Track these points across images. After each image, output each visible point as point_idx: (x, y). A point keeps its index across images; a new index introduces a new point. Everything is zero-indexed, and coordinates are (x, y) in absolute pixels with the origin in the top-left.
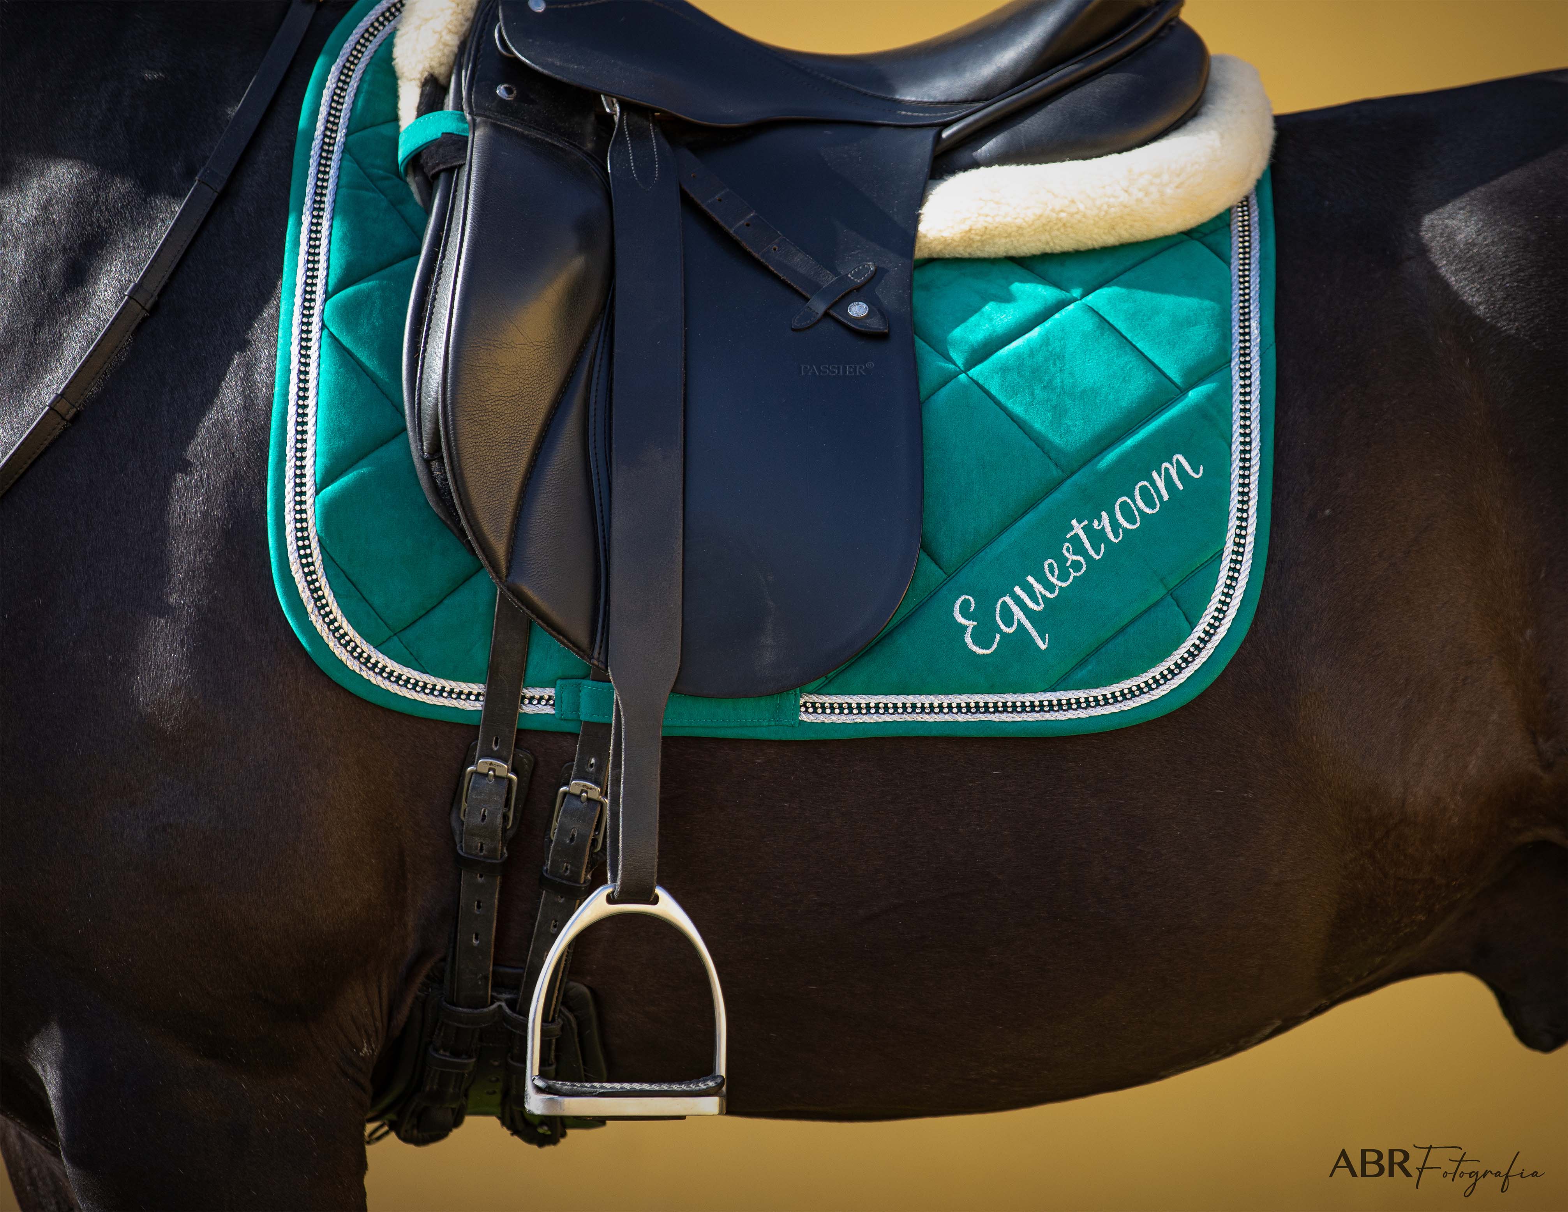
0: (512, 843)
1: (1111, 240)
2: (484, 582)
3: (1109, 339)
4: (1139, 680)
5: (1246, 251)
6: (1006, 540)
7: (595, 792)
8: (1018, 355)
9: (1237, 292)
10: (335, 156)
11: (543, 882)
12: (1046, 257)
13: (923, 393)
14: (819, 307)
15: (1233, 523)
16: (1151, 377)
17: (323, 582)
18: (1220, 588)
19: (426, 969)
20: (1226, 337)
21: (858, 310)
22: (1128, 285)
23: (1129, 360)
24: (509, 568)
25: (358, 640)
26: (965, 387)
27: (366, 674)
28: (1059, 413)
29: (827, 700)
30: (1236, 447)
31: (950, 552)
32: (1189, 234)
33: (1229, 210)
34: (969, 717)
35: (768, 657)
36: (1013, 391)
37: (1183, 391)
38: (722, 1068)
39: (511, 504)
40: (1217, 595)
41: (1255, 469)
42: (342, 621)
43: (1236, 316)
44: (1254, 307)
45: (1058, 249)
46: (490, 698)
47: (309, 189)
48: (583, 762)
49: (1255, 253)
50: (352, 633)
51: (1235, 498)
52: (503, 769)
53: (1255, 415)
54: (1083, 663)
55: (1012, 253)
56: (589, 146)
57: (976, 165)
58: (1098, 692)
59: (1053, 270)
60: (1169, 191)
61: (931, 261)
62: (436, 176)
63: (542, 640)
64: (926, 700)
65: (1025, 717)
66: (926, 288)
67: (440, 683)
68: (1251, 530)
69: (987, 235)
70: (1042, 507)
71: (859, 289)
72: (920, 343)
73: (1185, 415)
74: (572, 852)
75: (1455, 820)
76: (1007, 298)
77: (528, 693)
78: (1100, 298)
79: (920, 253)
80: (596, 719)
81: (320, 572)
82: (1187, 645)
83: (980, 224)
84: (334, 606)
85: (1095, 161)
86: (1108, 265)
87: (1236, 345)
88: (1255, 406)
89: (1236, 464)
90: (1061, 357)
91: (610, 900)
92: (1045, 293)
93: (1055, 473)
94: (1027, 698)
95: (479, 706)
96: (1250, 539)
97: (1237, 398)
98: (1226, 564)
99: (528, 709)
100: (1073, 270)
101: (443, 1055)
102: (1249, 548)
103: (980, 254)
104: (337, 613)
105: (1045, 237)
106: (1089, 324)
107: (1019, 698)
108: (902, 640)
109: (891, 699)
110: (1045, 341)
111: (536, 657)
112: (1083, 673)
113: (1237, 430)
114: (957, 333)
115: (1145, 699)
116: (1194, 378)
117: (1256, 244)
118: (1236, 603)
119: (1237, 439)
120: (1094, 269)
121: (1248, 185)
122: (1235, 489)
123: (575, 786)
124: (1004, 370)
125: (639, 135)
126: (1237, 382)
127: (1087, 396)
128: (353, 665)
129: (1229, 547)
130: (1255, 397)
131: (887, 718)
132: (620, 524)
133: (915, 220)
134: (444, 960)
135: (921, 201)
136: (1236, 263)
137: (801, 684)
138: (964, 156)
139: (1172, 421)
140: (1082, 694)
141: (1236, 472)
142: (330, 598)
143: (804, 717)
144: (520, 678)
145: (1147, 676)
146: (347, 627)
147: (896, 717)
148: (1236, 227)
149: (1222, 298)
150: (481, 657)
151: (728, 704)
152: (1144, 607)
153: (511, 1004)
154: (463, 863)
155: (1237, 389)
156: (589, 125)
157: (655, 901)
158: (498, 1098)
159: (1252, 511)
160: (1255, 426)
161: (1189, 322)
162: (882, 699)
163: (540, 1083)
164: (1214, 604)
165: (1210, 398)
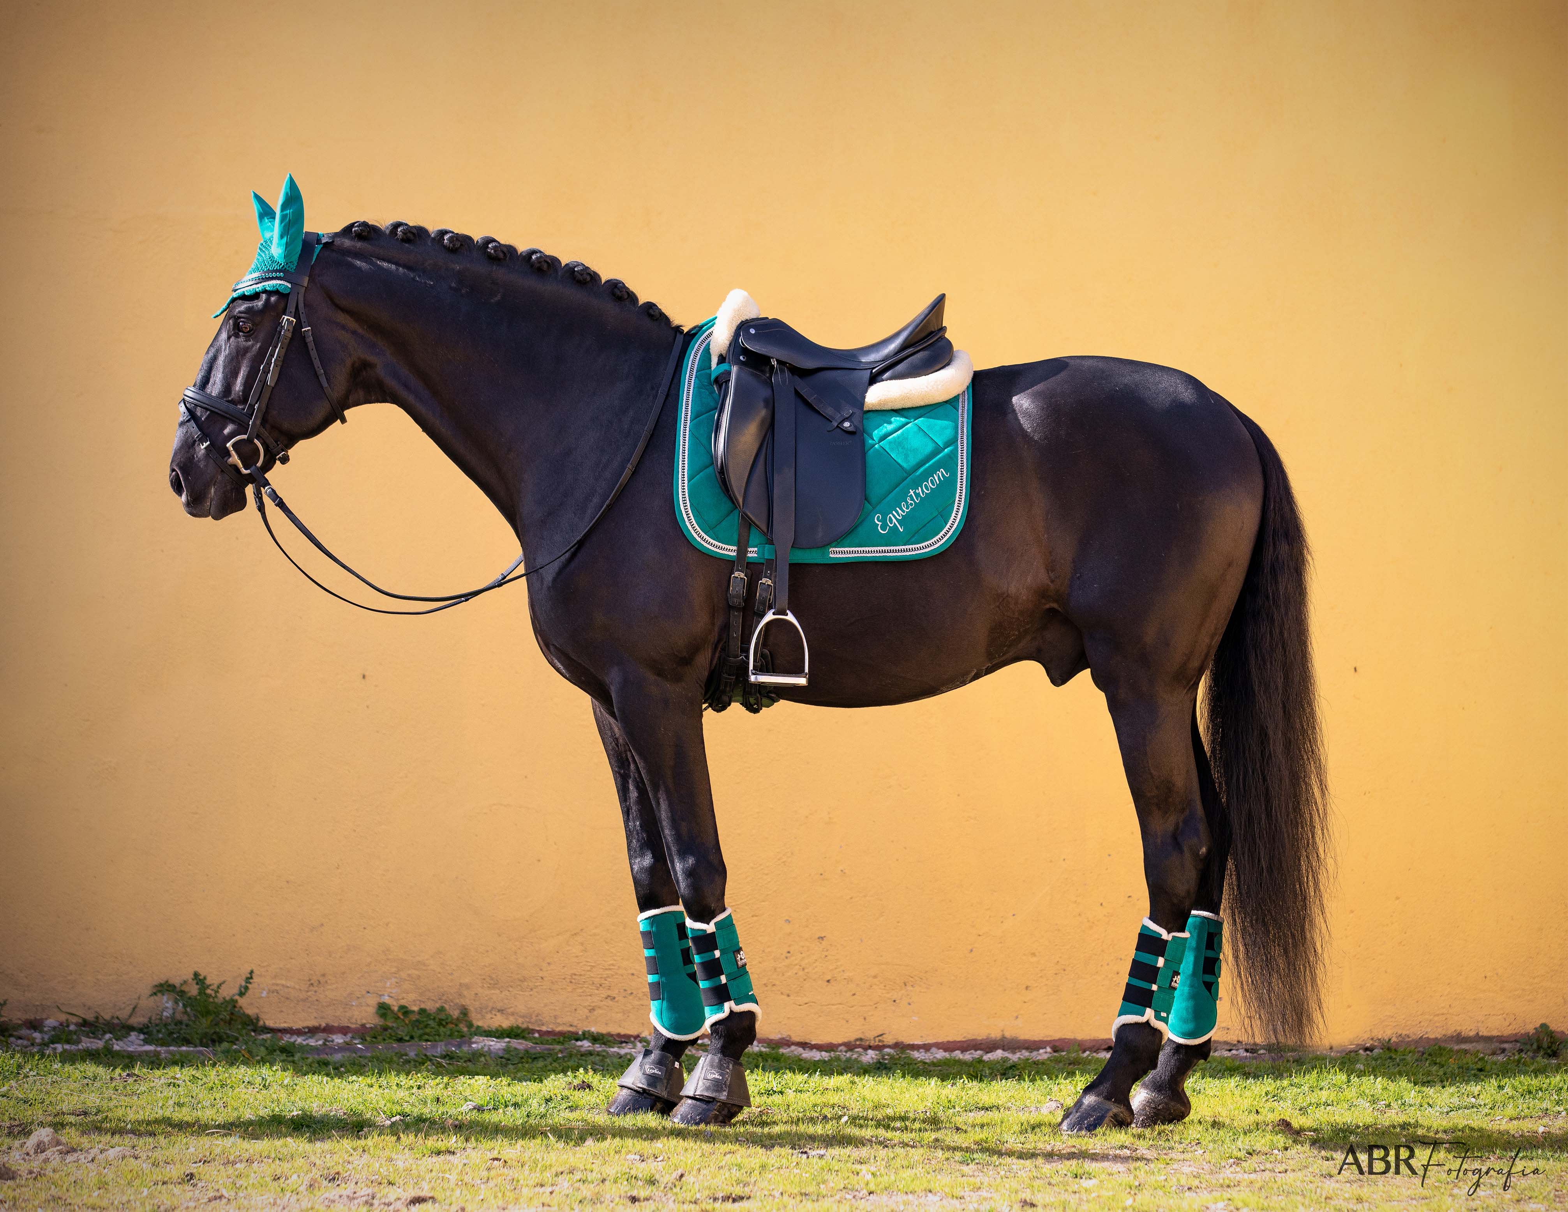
0: (745, 601)
1: (922, 404)
2: (736, 512)
3: (921, 433)
4: (930, 542)
5: (963, 407)
6: (891, 496)
7: (770, 582)
8: (894, 438)
9: (960, 419)
10: (693, 379)
11: (755, 613)
12: (903, 409)
13: (866, 449)
14: (836, 424)
15: (958, 491)
16: (934, 445)
17: (690, 512)
18: (954, 512)
19: (720, 646)
20: (957, 433)
21: (847, 424)
22: (928, 417)
23: (927, 440)
24: (743, 504)
25: (700, 531)
26: (877, 450)
27: (703, 542)
28: (906, 456)
29: (837, 549)
30: (959, 467)
31: (874, 500)
32: (946, 402)
33: (959, 395)
34: (880, 554)
35: (820, 535)
36: (892, 449)
37: (944, 449)
38: (807, 670)
39: (744, 485)
40: (953, 515)
41: (965, 474)
42: (696, 525)
43: (960, 427)
44: (965, 424)
45: (907, 406)
46: (738, 551)
47: (686, 389)
48: (766, 572)
49: (966, 408)
50: (699, 529)
51: (959, 483)
52: (742, 575)
53: (965, 457)
54: (913, 536)
55: (893, 408)
56: (768, 375)
57: (883, 381)
58: (918, 546)
59: (905, 413)
60: (939, 387)
61: (869, 411)
62: (722, 384)
63: (754, 532)
64: (867, 549)
65: (896, 554)
66: (867, 419)
67: (724, 546)
68: (964, 493)
69: (886, 402)
70: (901, 485)
71: (847, 418)
72: (865, 435)
73: (944, 457)
74: (763, 603)
75: (1024, 597)
76: (890, 423)
77: (750, 549)
78: (919, 421)
79: (865, 409)
80: (769, 558)
81: (689, 509)
82: (945, 530)
83: (883, 398)
84: (693, 520)
85: (918, 378)
86: (922, 411)
87: (960, 435)
88: (965, 454)
89: (959, 472)
90: (907, 439)
91: (774, 614)
92: (903, 420)
93: (905, 475)
94: (897, 548)
95: (735, 554)
96: (963, 496)
97: (960, 452)
98: (956, 504)
99: (749, 555)
100: (911, 413)
101: (725, 675)
102: (963, 499)
103: (884, 409)
104: (694, 522)
105: (903, 402)
106: (916, 429)
107: (894, 548)
108: (860, 529)
109: (857, 549)
110: (902, 434)
111: (751, 537)
112: (913, 539)
113: (959, 462)
114: (876, 432)
115: (932, 548)
116: (947, 445)
117: (966, 405)
118: (959, 517)
119: (959, 464)
120: (918, 412)
121: (964, 387)
122: (959, 480)
123: (764, 580)
124: (890, 443)
125: (782, 371)
126: (960, 447)
127: (915, 451)
128: (699, 539)
129: (957, 499)
130: (965, 452)
131: (856, 555)
132: (776, 492)
133: (864, 397)
134: (725, 642)
135: (866, 391)
136: (960, 411)
137: (829, 544)
138: (880, 378)
139: (940, 458)
140: (913, 546)
141: (959, 475)
142: (692, 517)
143: (831, 556)
144: (747, 545)
145: (933, 540)
146: (697, 527)
147: (858, 555)
148: (961, 400)
149: (956, 422)
150: (736, 537)
151: (808, 551)
152: (932, 517)
153: (745, 657)
154: (730, 608)
155: (960, 449)
156: (767, 369)
157: (787, 615)
158: (742, 693)
159: (964, 487)
160: (965, 461)
161: (946, 428)
162: (854, 549)
163: (754, 672)
164: (953, 517)
165: (951, 451)
